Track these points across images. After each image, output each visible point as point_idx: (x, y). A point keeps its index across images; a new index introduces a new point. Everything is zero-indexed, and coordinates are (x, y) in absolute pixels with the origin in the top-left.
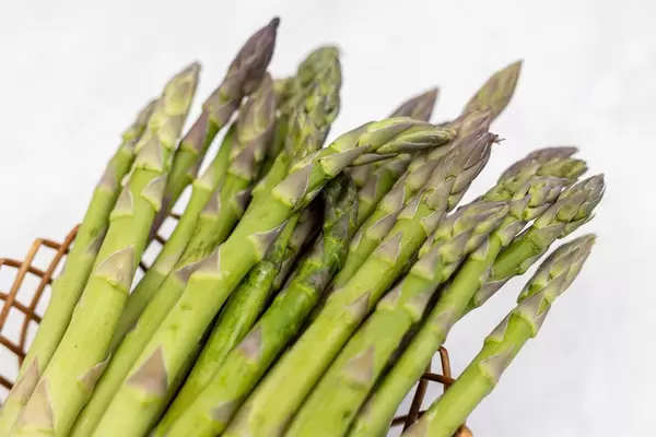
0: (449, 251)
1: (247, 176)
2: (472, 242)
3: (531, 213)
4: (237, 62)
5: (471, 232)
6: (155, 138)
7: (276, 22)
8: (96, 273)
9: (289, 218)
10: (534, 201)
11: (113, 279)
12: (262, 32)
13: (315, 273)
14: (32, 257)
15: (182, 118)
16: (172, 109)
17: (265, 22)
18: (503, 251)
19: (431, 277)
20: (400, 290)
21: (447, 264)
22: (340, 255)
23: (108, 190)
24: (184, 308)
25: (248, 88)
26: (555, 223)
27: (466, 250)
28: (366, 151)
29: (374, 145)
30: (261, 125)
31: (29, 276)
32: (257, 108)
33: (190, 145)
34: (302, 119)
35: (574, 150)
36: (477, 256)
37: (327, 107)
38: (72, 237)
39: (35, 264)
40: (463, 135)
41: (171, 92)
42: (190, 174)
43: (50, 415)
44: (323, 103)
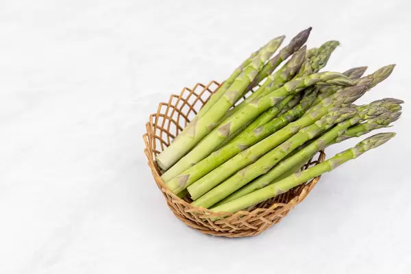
0: (329, 120)
1: (285, 79)
2: (338, 120)
3: (366, 117)
4: (294, 39)
5: (339, 116)
6: (259, 58)
7: (311, 29)
8: (224, 96)
9: (288, 96)
10: (369, 114)
11: (228, 99)
12: (305, 31)
13: (289, 115)
14: (209, 85)
15: (271, 54)
16: (269, 50)
17: (307, 28)
18: (351, 127)
19: (320, 126)
20: (308, 128)
21: (328, 124)
22: (300, 112)
23: (240, 71)
24: (243, 113)
25: (295, 49)
26: (374, 123)
27: (335, 122)
28: (321, 81)
29: (325, 79)
30: (296, 63)
31: (207, 91)
32: (297, 56)
33: (271, 63)
34: (307, 64)
35: (402, 102)
36: (339, 125)
37: (320, 63)
38: (223, 83)
39: (210, 88)
40: (358, 85)
41: (270, 44)
42: (268, 73)
43: (194, 133)
44: (319, 61)
